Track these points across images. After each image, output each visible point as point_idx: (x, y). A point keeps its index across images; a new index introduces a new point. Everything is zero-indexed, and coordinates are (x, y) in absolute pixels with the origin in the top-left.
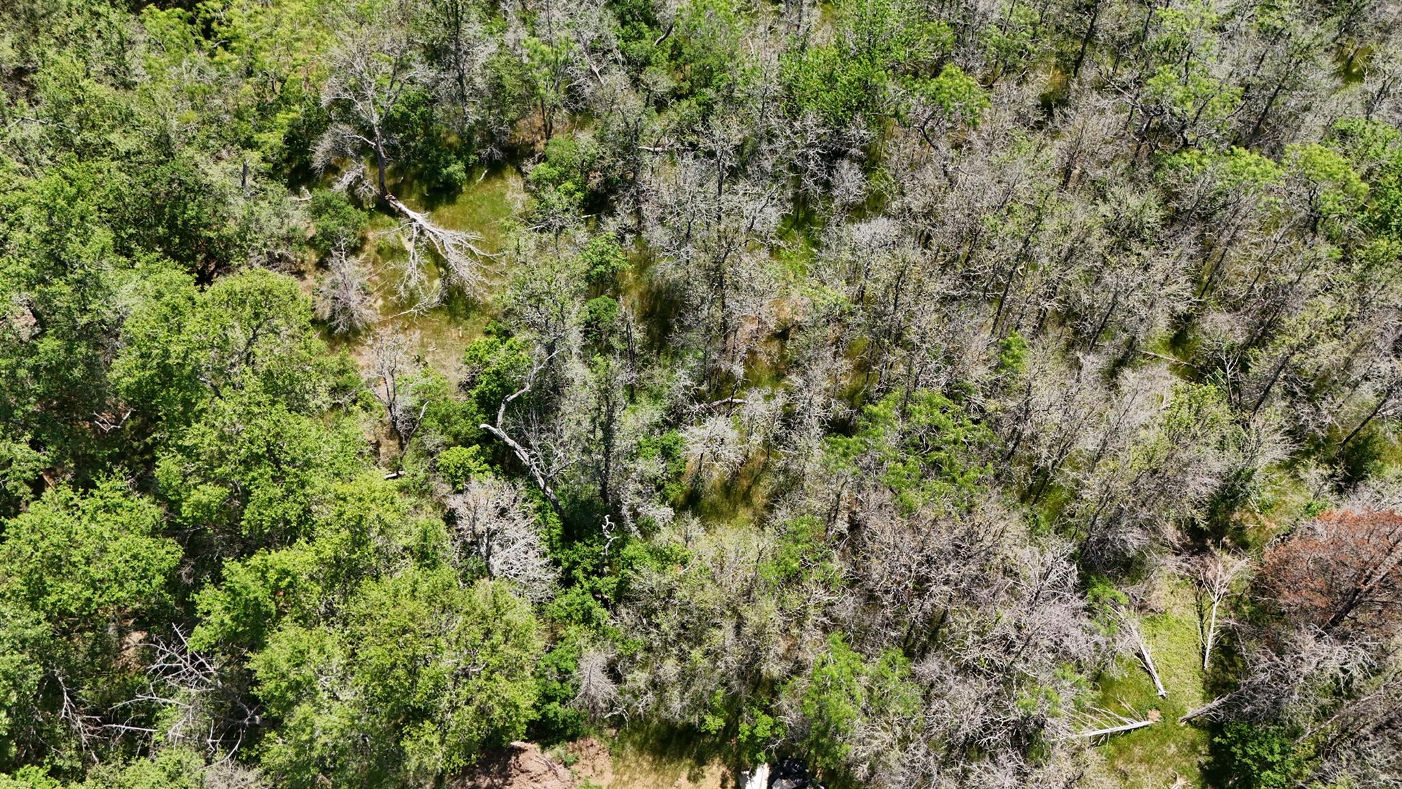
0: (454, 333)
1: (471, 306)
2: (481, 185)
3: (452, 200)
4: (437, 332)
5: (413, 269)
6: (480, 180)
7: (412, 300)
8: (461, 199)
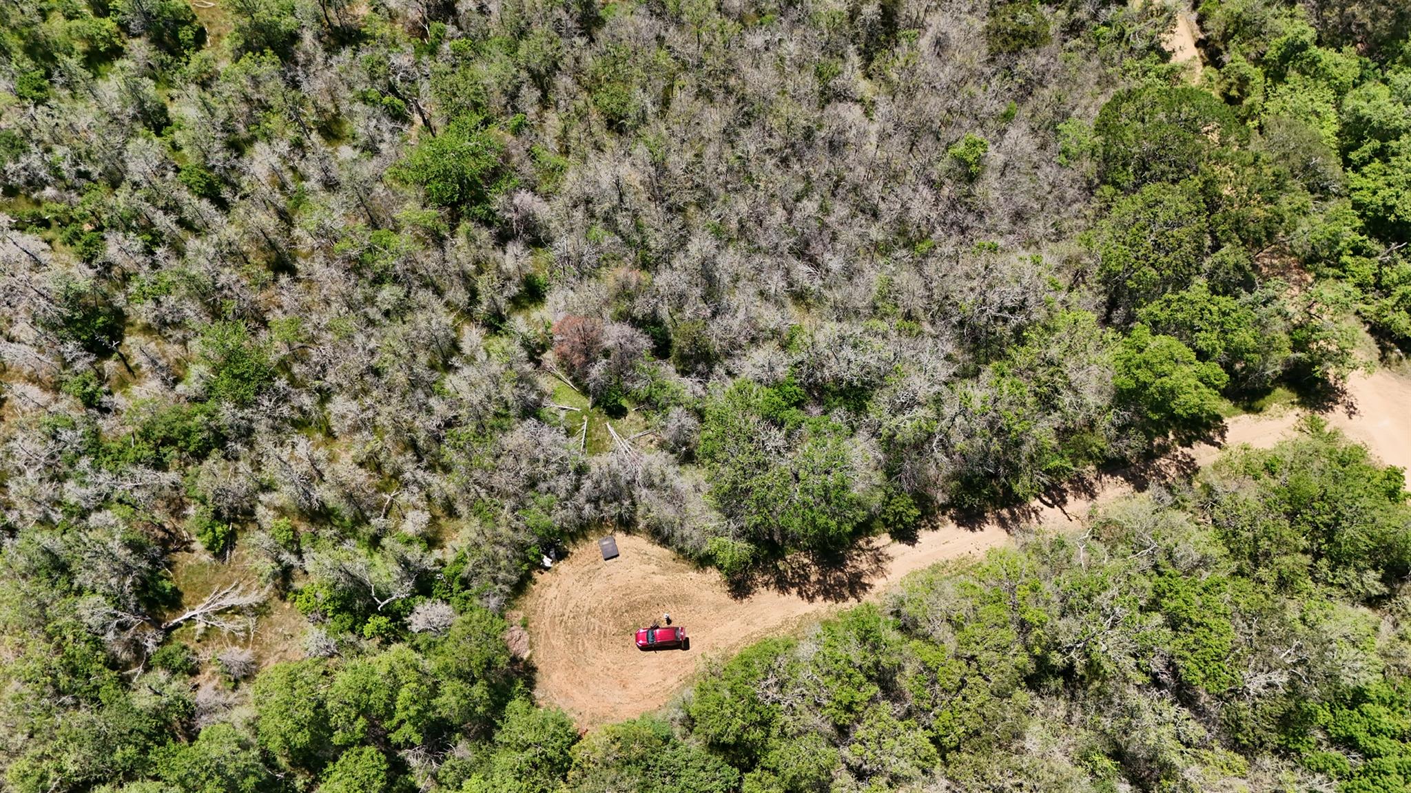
0: (276, 617)
1: (264, 604)
2: (176, 576)
3: (181, 594)
4: (271, 624)
5: (226, 625)
6: (172, 575)
7: (247, 630)
8: (181, 589)
